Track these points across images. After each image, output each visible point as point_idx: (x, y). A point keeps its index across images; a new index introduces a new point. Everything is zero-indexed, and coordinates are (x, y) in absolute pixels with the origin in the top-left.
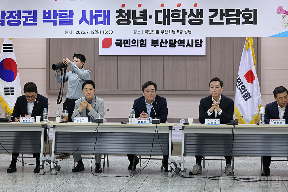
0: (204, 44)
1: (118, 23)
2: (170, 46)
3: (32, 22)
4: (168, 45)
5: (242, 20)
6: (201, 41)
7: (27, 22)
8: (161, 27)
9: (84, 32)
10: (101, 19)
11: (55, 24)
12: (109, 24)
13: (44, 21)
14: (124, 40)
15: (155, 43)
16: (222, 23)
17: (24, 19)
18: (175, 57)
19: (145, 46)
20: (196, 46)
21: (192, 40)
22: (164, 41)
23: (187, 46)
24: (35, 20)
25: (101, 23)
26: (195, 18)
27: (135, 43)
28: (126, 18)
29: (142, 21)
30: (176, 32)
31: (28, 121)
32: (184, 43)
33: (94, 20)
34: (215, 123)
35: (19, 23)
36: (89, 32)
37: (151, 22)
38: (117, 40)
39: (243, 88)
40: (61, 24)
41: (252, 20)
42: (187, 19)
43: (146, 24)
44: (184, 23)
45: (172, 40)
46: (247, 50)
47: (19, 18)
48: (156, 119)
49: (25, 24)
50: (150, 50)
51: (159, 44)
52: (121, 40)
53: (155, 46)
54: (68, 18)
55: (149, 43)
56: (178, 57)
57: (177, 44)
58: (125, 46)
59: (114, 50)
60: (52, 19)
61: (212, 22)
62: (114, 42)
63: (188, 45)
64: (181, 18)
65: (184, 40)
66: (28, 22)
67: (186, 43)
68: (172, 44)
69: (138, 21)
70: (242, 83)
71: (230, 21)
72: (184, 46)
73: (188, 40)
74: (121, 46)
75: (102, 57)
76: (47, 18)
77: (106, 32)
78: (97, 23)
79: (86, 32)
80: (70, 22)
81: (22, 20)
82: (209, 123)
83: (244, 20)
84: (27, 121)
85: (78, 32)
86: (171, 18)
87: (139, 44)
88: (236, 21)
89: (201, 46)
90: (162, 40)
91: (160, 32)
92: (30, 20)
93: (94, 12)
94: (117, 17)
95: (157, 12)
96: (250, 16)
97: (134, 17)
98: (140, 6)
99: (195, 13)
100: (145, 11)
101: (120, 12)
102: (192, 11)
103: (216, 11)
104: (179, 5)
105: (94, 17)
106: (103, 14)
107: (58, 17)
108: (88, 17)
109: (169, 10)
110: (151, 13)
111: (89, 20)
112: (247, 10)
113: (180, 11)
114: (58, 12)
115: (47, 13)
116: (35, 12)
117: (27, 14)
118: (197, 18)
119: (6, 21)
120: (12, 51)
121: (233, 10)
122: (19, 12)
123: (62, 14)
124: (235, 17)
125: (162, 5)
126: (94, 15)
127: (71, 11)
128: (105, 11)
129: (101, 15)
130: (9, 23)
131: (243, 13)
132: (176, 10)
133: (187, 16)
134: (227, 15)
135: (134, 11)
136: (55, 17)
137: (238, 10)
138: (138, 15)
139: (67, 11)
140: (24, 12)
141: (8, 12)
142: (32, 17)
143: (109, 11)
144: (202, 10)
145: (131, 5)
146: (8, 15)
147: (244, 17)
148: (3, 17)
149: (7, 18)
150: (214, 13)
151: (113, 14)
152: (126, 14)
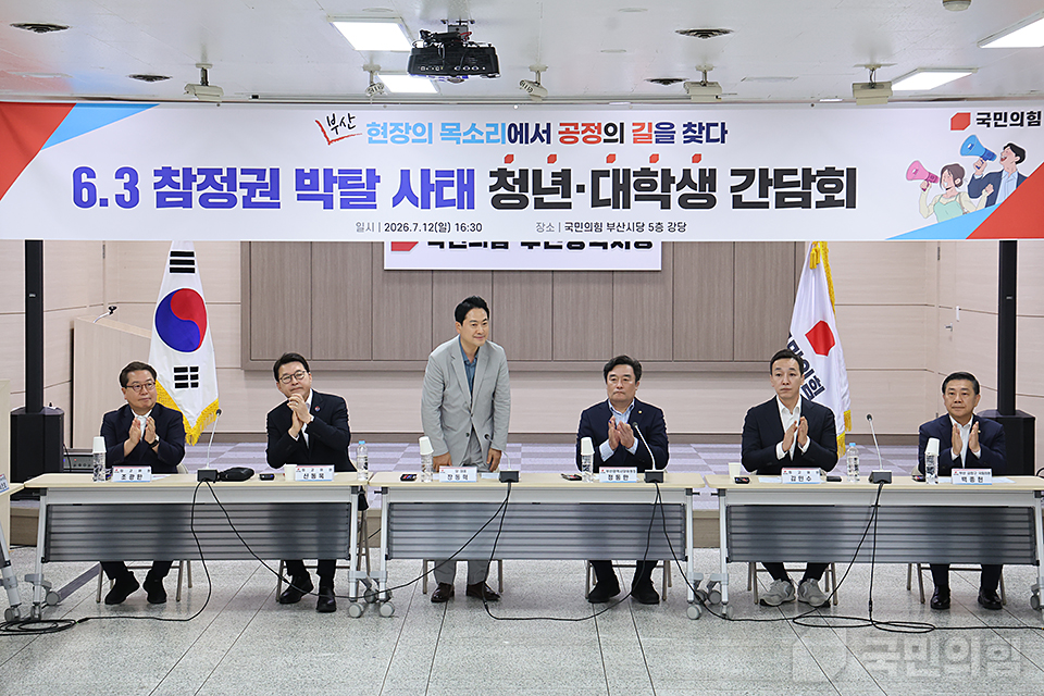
1: (497, 203)
2: (570, 246)
3: (267, 199)
4: (565, 243)
5: (817, 196)
7: (253, 200)
8: (606, 214)
9: (405, 227)
10: (450, 193)
11: (328, 205)
12: (471, 206)
13: (300, 198)
16: (766, 205)
17: (245, 192)
18: (580, 274)
19: (505, 246)
20: (637, 246)
23: (613, 246)
24: (275, 194)
25: (450, 203)
26: (693, 192)
28: (517, 192)
29: (557, 198)
30: (646, 227)
31: (318, 477)
33: (433, 194)
34: (809, 479)
35: (232, 202)
36: (421, 226)
37: (581, 201)
40: (345, 204)
41: (842, 196)
42: (675, 195)
43: (568, 206)
44: (666, 205)
46: (813, 268)
47: (232, 187)
48: (654, 469)
49: (248, 204)
50: (516, 257)
53: (531, 246)
54: (365, 190)
56: (590, 274)
58: (452, 246)
60: (321, 191)
61: (738, 203)
63: (617, 243)
64: (658, 191)
66: (257, 199)
69: (548, 198)
71: (787, 200)
72: (605, 246)
75: (391, 274)
76: (307, 188)
77: (462, 227)
78: (441, 203)
79: (412, 227)
80: (369, 201)
81: (240, 193)
82: (793, 479)
83: (822, 197)
84: (314, 476)
85: (390, 227)
86: (633, 192)
87: (490, 241)
88: (800, 199)
89: (649, 245)
91: (605, 227)
92: (262, 194)
93: (433, 174)
94: (492, 189)
95: (597, 175)
96: (837, 187)
97: (538, 189)
98: (552, 159)
99: (695, 178)
100: (566, 174)
101: (501, 174)
102: (687, 172)
103: (749, 174)
104: (654, 159)
105: (431, 189)
106: (455, 179)
107: (336, 186)
108: (417, 189)
109: (626, 172)
110: (580, 177)
111: (418, 194)
112: (830, 171)
113: (655, 174)
114: (335, 174)
115: (307, 176)
116: (275, 173)
117: (253, 179)
118: (701, 191)
119: (196, 195)
120: (192, 271)
121: (794, 172)
122: (232, 171)
123: (347, 178)
124: (799, 189)
125: (611, 159)
126: (433, 181)
127: (371, 172)
128: (461, 172)
129: (451, 184)
130: (204, 201)
131: (818, 179)
132: (645, 171)
133: (673, 187)
134: (779, 183)
135: (537, 174)
136: (328, 188)
137: (806, 171)
138: (546, 183)
139: (360, 172)
140: (244, 172)
141: (200, 171)
142: (266, 186)
143: (471, 172)
144: (713, 171)
145: (529, 157)
146: (201, 179)
147: (821, 189)
148: (188, 185)
149: (200, 188)
150: (744, 178)
151: (483, 182)
152: (515, 181)
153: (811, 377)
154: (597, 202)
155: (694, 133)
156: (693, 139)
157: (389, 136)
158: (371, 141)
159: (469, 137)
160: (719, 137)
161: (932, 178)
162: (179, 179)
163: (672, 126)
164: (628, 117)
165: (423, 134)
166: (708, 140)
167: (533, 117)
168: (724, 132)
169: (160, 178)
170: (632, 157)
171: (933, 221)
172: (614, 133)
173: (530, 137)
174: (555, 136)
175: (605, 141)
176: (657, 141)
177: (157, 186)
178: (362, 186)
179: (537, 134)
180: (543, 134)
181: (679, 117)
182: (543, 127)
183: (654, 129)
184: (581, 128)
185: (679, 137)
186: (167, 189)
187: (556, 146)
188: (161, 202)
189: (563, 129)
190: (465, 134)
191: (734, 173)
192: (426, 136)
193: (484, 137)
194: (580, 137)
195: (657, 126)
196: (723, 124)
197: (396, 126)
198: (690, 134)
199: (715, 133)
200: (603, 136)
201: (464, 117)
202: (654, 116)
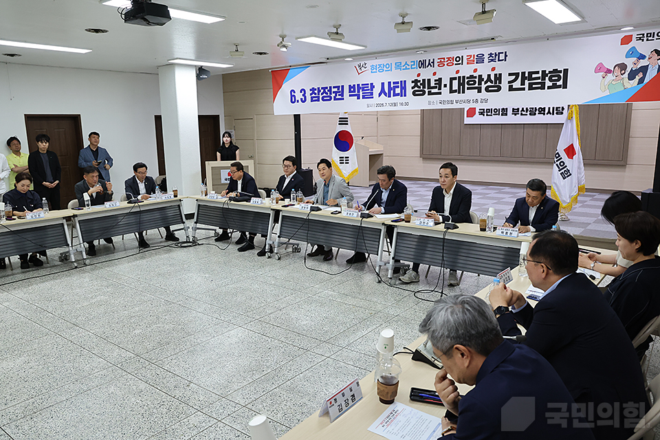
0: (565, 112)
1: (414, 93)
2: (530, 114)
3: (340, 97)
4: (529, 113)
5: (548, 83)
6: (563, 109)
7: (336, 97)
8: (455, 96)
9: (383, 105)
10: (398, 91)
11: (358, 98)
12: (405, 96)
13: (350, 96)
14: (487, 110)
15: (515, 111)
16: (524, 89)
17: (334, 95)
19: (506, 115)
20: (557, 113)
21: (553, 108)
22: (525, 109)
23: (547, 114)
24: (342, 94)
25: (398, 95)
26: (491, 84)
27: (496, 112)
28: (421, 89)
29: (436, 90)
30: (471, 101)
32: (544, 111)
33: (392, 92)
35: (331, 99)
36: (388, 105)
37: (445, 91)
38: (480, 110)
39: (562, 164)
40: (363, 97)
41: (560, 83)
42: (484, 86)
43: (440, 93)
44: (480, 91)
45: (533, 109)
46: (570, 119)
47: (331, 94)
49: (335, 99)
50: (510, 119)
51: (520, 112)
53: (515, 115)
54: (370, 91)
55: (510, 112)
56: (538, 125)
57: (537, 112)
58: (487, 115)
59: (478, 119)
60: (356, 93)
61: (511, 89)
62: (477, 111)
63: (549, 112)
65: (545, 108)
66: (338, 97)
67: (547, 111)
68: (533, 112)
69: (433, 91)
70: (561, 158)
71: (534, 86)
72: (544, 114)
73: (549, 108)
74: (484, 115)
75: (467, 125)
76: (352, 92)
77: (401, 104)
78: (395, 95)
79: (385, 105)
80: (371, 96)
83: (551, 84)
85: (378, 105)
86: (466, 86)
87: (501, 113)
88: (540, 86)
89: (562, 113)
90: (523, 109)
91: (454, 102)
92: (339, 95)
93: (392, 83)
94: (413, 88)
95: (452, 79)
96: (559, 78)
97: (430, 87)
98: (435, 74)
99: (493, 78)
100: (440, 79)
101: (416, 82)
102: (489, 76)
103: (517, 75)
104: (475, 71)
105: (392, 89)
106: (399, 85)
107: (361, 90)
108: (387, 90)
109: (464, 77)
110: (446, 81)
111: (387, 92)
112: (555, 71)
113: (476, 77)
114: (360, 86)
115: (352, 87)
116: (343, 86)
117: (336, 90)
118: (495, 84)
119: (321, 97)
120: (347, 124)
121: (538, 73)
122: (330, 88)
123: (363, 87)
124: (540, 81)
125: (458, 72)
126: (392, 86)
127: (372, 84)
128: (401, 82)
129: (398, 87)
130: (323, 99)
131: (549, 75)
132: (472, 76)
133: (483, 83)
134: (530, 78)
135: (429, 80)
136: (359, 92)
137: (544, 72)
138: (433, 84)
139: (368, 84)
140: (334, 87)
141: (322, 88)
142: (340, 92)
143: (405, 81)
144: (500, 75)
145: (426, 74)
146: (322, 91)
147: (550, 80)
148: (319, 93)
149: (322, 94)
150: (514, 77)
151: (409, 85)
152: (421, 84)
153: (565, 169)
154: (452, 91)
155: (493, 58)
156: (492, 60)
157: (378, 70)
158: (372, 72)
159: (404, 67)
160: (504, 58)
161: (609, 71)
162: (316, 92)
163: (483, 55)
164: (464, 53)
165: (388, 68)
166: (499, 60)
167: (427, 57)
168: (506, 56)
169: (311, 92)
170: (466, 70)
171: (608, 93)
172: (459, 60)
173: (427, 65)
174: (436, 64)
175: (456, 64)
176: (477, 63)
177: (310, 94)
179: (429, 64)
180: (431, 64)
181: (486, 51)
182: (431, 61)
183: (476, 57)
184: (446, 60)
185: (486, 60)
186: (313, 95)
187: (436, 68)
188: (312, 100)
189: (439, 61)
191: (510, 75)
192: (390, 68)
193: (410, 67)
194: (446, 63)
195: (477, 56)
196: (506, 52)
197: (380, 65)
198: (491, 58)
199: (502, 56)
200: (455, 62)
201: (402, 59)
202: (475, 52)
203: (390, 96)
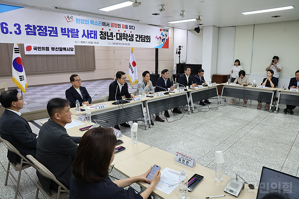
0: (74, 50)
1: (101, 38)
3: (55, 34)
4: (59, 50)
6: (73, 49)
7: (51, 34)
8: (119, 41)
9: (85, 42)
10: (93, 35)
11: (69, 37)
13: (62, 34)
14: (38, 47)
15: (53, 49)
17: (49, 32)
18: (62, 55)
19: (49, 50)
20: (71, 50)
21: (69, 48)
24: (57, 33)
25: (93, 37)
26: (131, 38)
27: (43, 49)
28: (104, 36)
29: (111, 38)
30: (124, 44)
32: (66, 49)
33: (89, 35)
35: (46, 35)
36: (88, 42)
37: (115, 38)
38: (34, 47)
40: (72, 37)
43: (113, 39)
44: (127, 40)
45: (61, 48)
46: (132, 53)
47: (46, 31)
49: (50, 35)
50: (51, 52)
51: (55, 49)
52: (36, 47)
53: (53, 50)
57: (63, 50)
58: (38, 50)
59: (33, 52)
61: (136, 41)
62: (32, 48)
63: (68, 50)
67: (67, 49)
68: (61, 49)
69: (109, 38)
70: (131, 66)
72: (66, 51)
74: (37, 50)
75: (27, 55)
76: (63, 32)
77: (95, 43)
78: (91, 37)
80: (77, 36)
81: (48, 33)
85: (82, 42)
86: (122, 37)
88: (144, 41)
89: (73, 50)
90: (56, 48)
91: (118, 44)
92: (53, 33)
93: (89, 31)
94: (100, 35)
95: (117, 34)
96: (148, 39)
97: (108, 36)
98: (110, 30)
99: (131, 36)
100: (112, 33)
101: (101, 32)
102: (130, 34)
104: (125, 31)
105: (89, 34)
106: (93, 32)
107: (70, 32)
108: (86, 34)
109: (121, 33)
110: (114, 34)
111: (87, 35)
112: (147, 36)
113: (125, 34)
114: (70, 29)
115: (63, 30)
116: (56, 28)
117: (51, 29)
119: (37, 32)
120: (19, 52)
121: (143, 36)
122: (46, 27)
123: (72, 31)
124: (144, 39)
125: (119, 31)
126: (89, 33)
127: (77, 30)
128: (94, 31)
130: (39, 34)
133: (128, 37)
134: (141, 37)
135: (108, 32)
136: (68, 33)
137: (145, 36)
138: (109, 34)
139: (75, 29)
140: (49, 27)
141: (38, 26)
142: (54, 31)
143: (96, 31)
144: (133, 35)
145: (106, 29)
146: (38, 28)
147: (146, 39)
148: (35, 30)
149: (38, 30)
150: (137, 36)
151: (98, 34)
152: (104, 34)
154: (117, 39)
156: (130, 28)
157: (80, 22)
158: (77, 23)
159: (95, 24)
161: (158, 39)
162: (32, 28)
163: (128, 26)
164: (121, 23)
165: (87, 22)
166: (132, 29)
167: (107, 21)
168: (134, 28)
169: (27, 27)
170: (122, 31)
171: (158, 45)
173: (106, 25)
174: (110, 26)
176: (125, 28)
177: (26, 29)
178: (75, 33)
179: (107, 25)
180: (108, 25)
181: (128, 24)
182: (108, 23)
183: (125, 26)
185: (128, 28)
186: (29, 30)
187: (110, 28)
188: (28, 33)
189: (111, 24)
190: (95, 23)
191: (136, 35)
192: (87, 23)
193: (98, 24)
194: (114, 26)
196: (134, 26)
197: (82, 20)
200: (118, 26)
201: (95, 20)
202: (125, 24)
203: (88, 38)
